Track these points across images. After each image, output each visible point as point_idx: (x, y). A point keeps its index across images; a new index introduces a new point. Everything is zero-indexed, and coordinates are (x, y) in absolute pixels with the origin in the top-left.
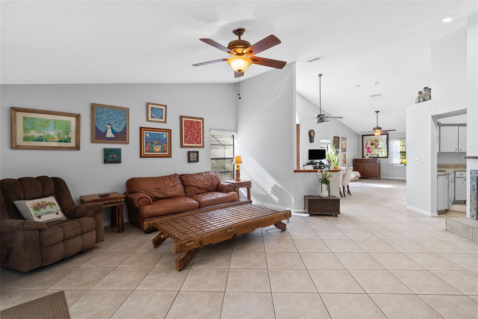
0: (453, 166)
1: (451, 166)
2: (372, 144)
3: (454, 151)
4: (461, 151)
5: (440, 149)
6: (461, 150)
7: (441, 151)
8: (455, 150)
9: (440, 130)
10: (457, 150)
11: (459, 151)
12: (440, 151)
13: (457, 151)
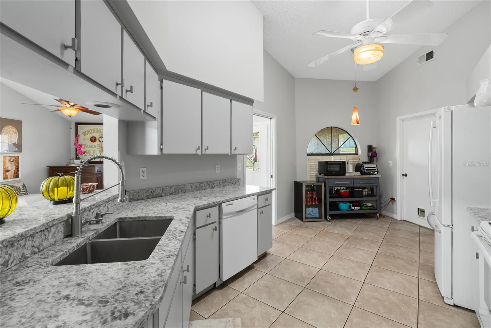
0: (194, 187)
1: (190, 188)
2: (93, 140)
3: (194, 152)
4: (208, 152)
5: (162, 144)
6: (207, 149)
7: (164, 152)
8: (195, 149)
9: (162, 88)
10: (199, 149)
11: (203, 153)
12: (161, 150)
13: (199, 152)
